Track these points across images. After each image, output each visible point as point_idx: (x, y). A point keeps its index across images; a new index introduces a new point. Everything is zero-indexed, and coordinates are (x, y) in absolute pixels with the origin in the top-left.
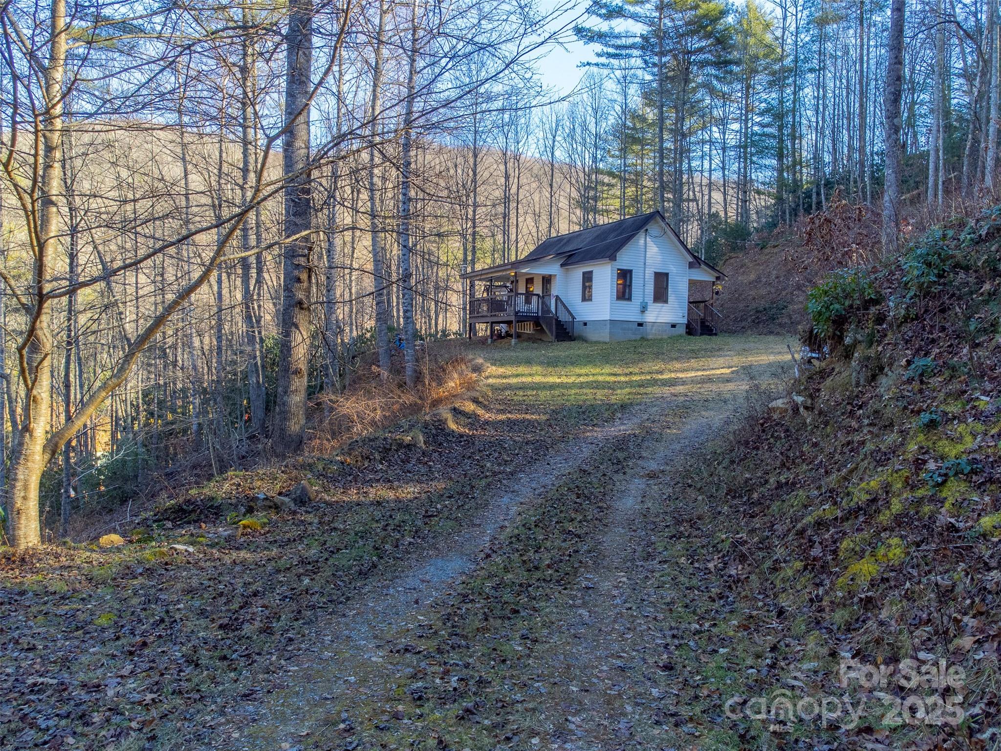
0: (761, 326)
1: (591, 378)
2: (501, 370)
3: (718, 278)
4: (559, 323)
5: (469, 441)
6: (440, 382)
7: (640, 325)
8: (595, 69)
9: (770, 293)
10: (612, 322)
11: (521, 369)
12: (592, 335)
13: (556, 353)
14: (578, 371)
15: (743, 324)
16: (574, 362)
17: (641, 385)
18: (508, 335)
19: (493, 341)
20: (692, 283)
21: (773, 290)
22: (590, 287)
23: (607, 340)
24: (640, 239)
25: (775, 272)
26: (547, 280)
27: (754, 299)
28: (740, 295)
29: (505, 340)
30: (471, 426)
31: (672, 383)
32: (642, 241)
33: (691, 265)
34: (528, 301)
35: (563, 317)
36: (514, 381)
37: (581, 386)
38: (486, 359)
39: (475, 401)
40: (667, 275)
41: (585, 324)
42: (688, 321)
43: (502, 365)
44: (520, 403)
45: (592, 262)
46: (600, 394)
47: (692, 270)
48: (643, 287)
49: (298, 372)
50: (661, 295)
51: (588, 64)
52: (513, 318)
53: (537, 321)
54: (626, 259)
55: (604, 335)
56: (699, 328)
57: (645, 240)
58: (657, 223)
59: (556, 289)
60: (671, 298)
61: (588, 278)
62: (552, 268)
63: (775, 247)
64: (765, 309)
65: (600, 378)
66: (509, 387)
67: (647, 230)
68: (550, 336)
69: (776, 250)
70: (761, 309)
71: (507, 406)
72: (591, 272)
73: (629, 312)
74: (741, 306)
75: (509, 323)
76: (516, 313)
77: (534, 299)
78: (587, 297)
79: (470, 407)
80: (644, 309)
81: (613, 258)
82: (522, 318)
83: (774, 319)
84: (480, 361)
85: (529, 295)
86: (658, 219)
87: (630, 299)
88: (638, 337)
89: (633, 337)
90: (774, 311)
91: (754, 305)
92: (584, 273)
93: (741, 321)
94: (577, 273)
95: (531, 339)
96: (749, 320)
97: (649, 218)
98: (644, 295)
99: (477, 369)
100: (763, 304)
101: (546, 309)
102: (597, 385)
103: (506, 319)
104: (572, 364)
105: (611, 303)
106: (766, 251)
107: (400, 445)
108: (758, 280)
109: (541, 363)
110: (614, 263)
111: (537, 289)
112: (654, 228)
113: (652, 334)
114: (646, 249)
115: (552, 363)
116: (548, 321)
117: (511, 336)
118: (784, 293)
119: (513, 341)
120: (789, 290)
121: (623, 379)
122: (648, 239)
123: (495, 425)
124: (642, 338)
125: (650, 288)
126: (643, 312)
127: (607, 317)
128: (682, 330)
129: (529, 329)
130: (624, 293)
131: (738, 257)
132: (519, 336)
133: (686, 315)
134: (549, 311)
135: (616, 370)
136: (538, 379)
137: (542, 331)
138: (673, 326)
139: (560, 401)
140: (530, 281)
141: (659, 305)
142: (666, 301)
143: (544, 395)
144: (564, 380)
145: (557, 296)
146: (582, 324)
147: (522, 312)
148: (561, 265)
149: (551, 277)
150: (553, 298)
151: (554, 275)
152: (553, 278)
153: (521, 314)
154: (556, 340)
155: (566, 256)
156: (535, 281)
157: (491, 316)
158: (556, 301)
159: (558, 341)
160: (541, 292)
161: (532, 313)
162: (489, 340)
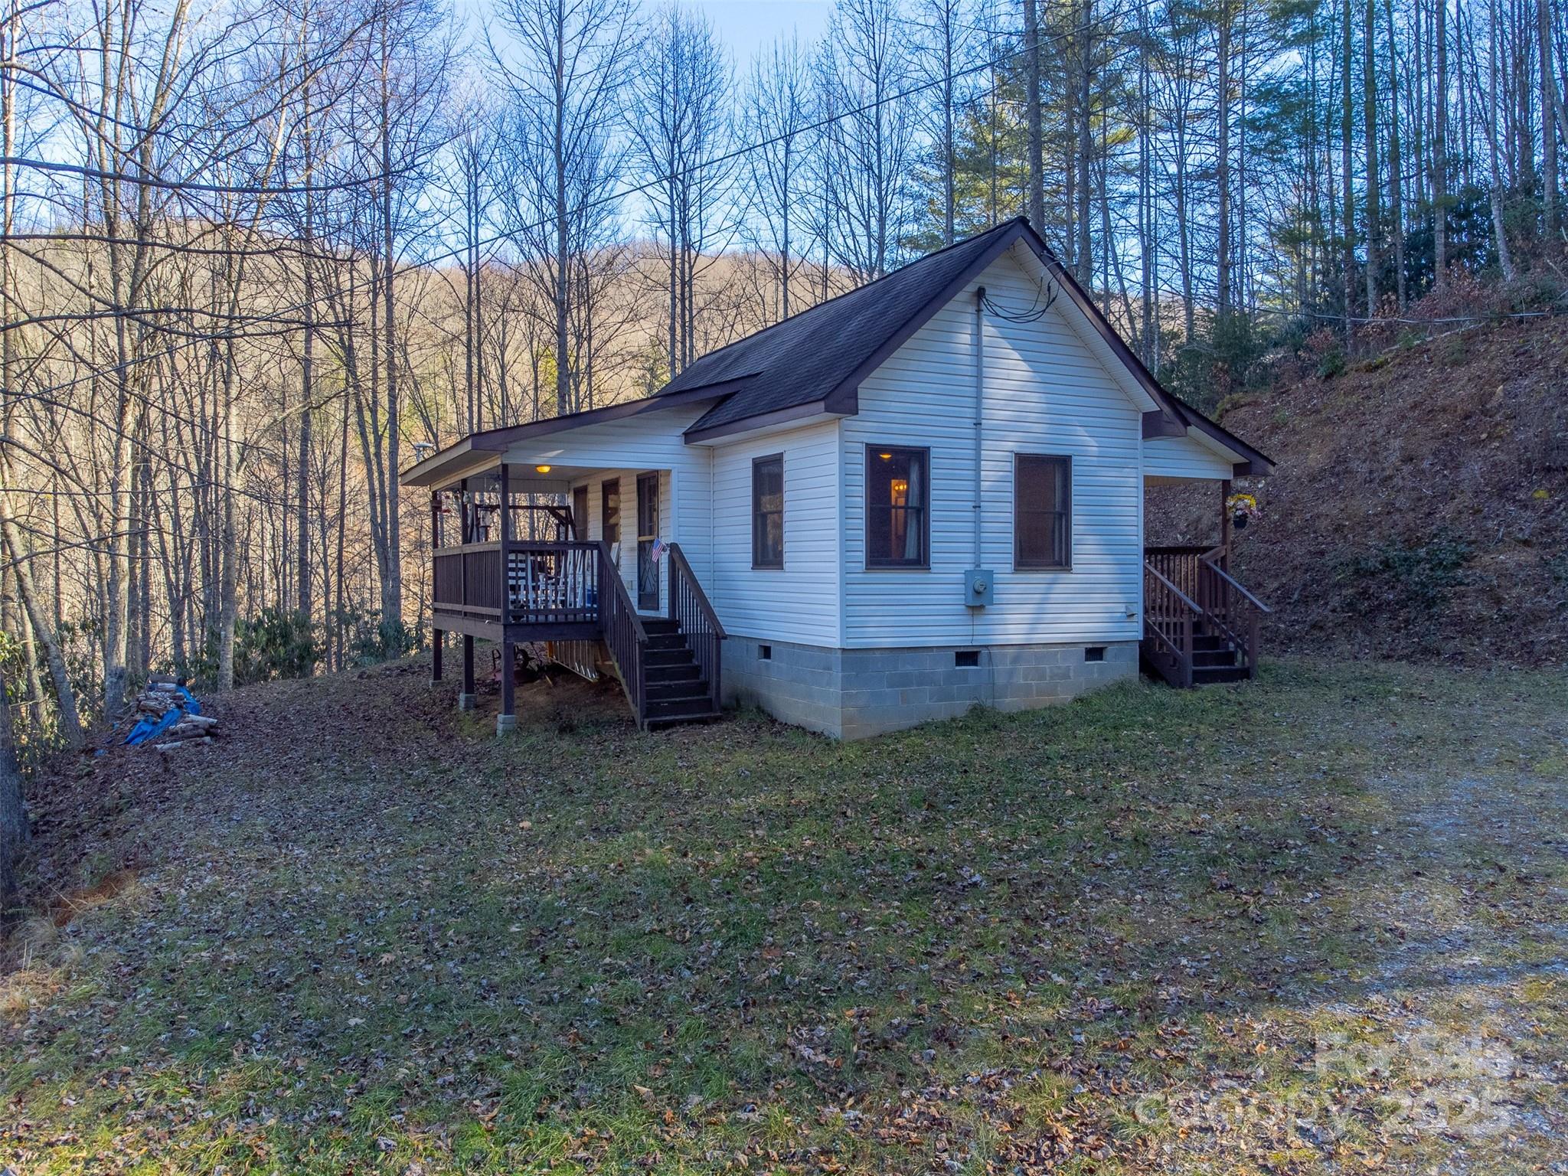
0: (1382, 622)
3: (1240, 470)
7: (967, 657)
9: (1390, 509)
10: (854, 654)
12: (790, 700)
15: (1316, 612)
20: (1158, 491)
21: (1402, 501)
24: (958, 314)
25: (1396, 443)
26: (649, 485)
27: (1338, 528)
28: (1288, 515)
32: (964, 336)
33: (1152, 427)
35: (694, 622)
40: (1063, 463)
41: (766, 652)
42: (1147, 628)
45: (778, 422)
47: (1155, 443)
48: (974, 514)
50: (1042, 539)
53: (598, 640)
54: (897, 405)
55: (825, 708)
56: (1187, 653)
57: (978, 334)
58: (1020, 265)
59: (673, 522)
60: (1085, 548)
62: (656, 448)
63: (1372, 369)
64: (1387, 565)
67: (980, 293)
69: (1377, 378)
70: (1373, 563)
72: (777, 460)
73: (919, 613)
74: (1299, 551)
78: (767, 551)
80: (978, 596)
81: (845, 403)
83: (1430, 603)
86: (1026, 251)
87: (921, 562)
88: (962, 707)
89: (941, 711)
90: (1420, 573)
91: (1343, 550)
92: (758, 465)
93: (1304, 601)
94: (736, 463)
96: (1335, 601)
97: (984, 248)
98: (978, 542)
100: (1374, 546)
105: (845, 583)
106: (1346, 382)
108: (1339, 468)
110: (849, 422)
111: (626, 517)
113: (1013, 690)
114: (979, 366)
116: (623, 644)
118: (1446, 511)
120: (1465, 499)
122: (988, 330)
124: (978, 712)
125: (1001, 518)
126: (975, 609)
128: (1125, 667)
130: (896, 540)
131: (1255, 404)
133: (1139, 609)
138: (1095, 653)
141: (1038, 579)
142: (1063, 563)
145: (674, 548)
146: (756, 652)
147: (537, 612)
148: (685, 434)
149: (662, 480)
150: (664, 550)
151: (668, 472)
152: (667, 483)
153: (532, 618)
154: (646, 721)
155: (701, 403)
156: (621, 489)
157: (466, 614)
158: (672, 563)
159: (654, 727)
160: (636, 529)
161: (575, 612)
162: (462, 696)
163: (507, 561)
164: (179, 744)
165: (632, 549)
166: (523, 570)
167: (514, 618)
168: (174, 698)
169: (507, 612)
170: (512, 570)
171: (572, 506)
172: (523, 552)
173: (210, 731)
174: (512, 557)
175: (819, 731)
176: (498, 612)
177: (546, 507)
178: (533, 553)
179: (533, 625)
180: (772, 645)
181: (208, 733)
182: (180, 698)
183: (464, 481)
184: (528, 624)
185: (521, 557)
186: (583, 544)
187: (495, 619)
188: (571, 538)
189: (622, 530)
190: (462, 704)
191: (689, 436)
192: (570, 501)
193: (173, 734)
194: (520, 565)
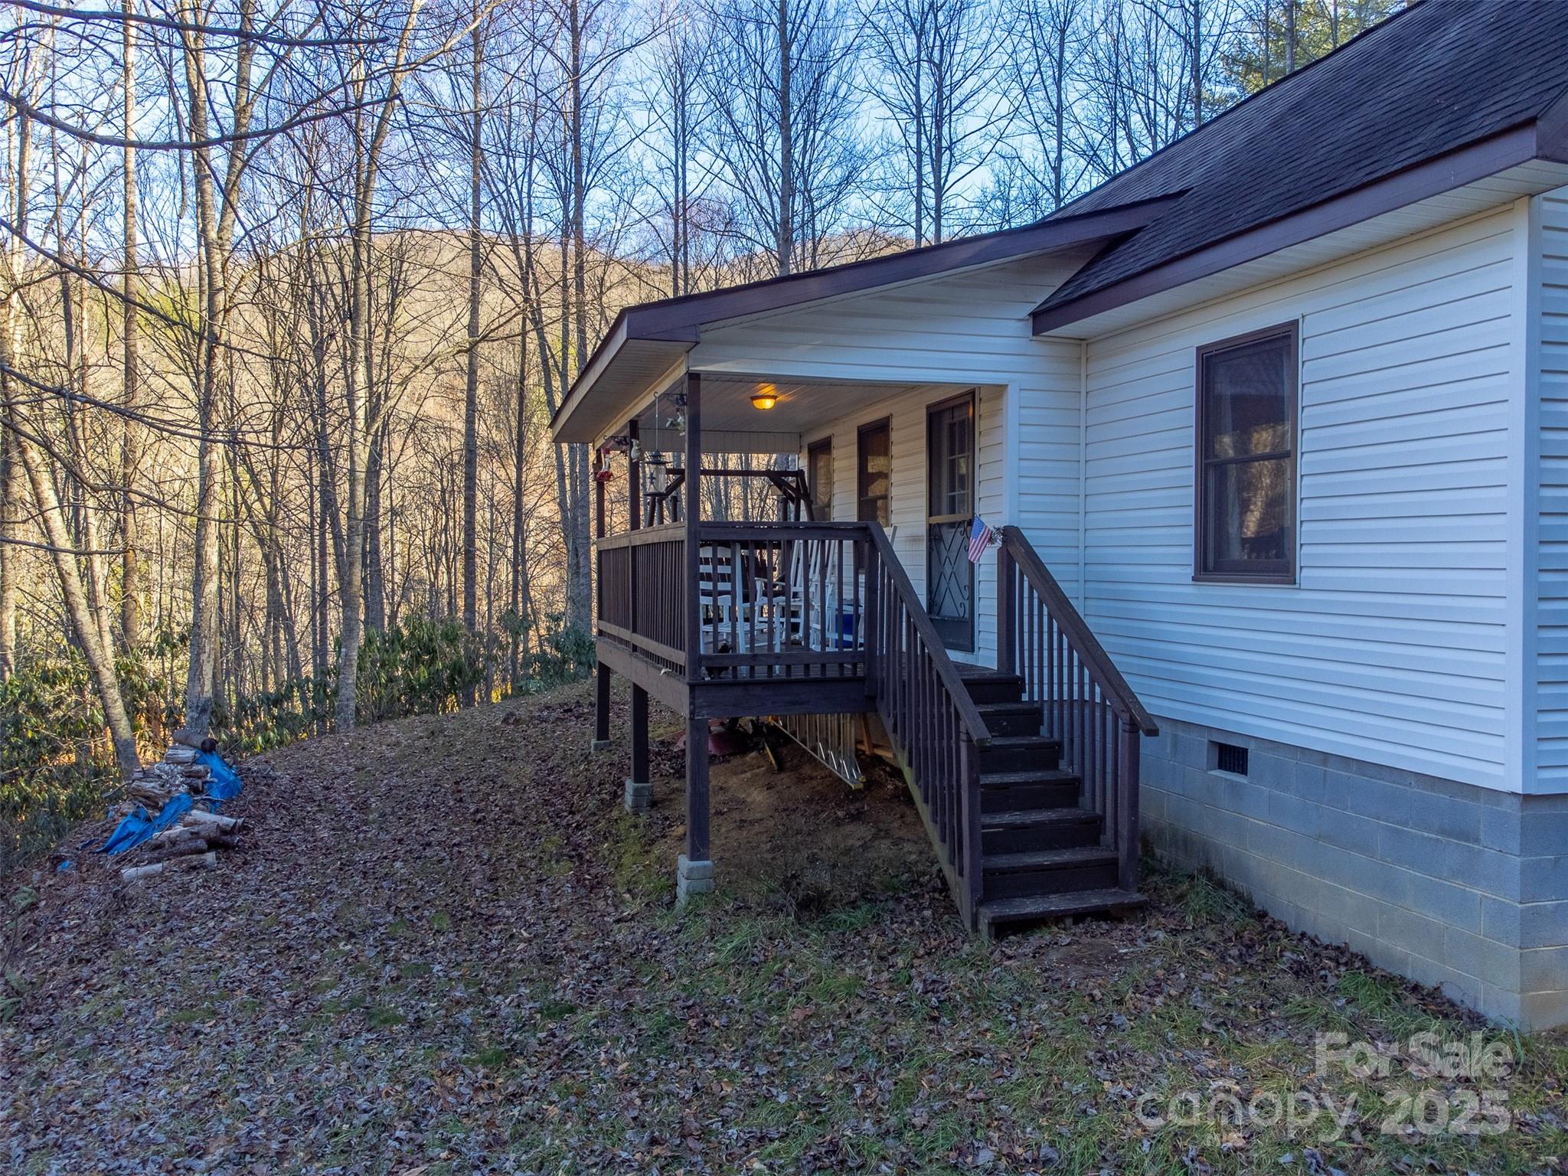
26: (953, 424)
41: (1233, 757)
145: (1011, 536)
146: (1202, 754)
147: (753, 658)
148: (1035, 315)
149: (983, 408)
150: (991, 540)
151: (1000, 390)
152: (997, 412)
153: (744, 671)
154: (986, 915)
155: (1061, 256)
156: (894, 436)
157: (635, 648)
158: (1006, 562)
159: (1003, 929)
160: (923, 502)
161: (823, 659)
162: (630, 785)
163: (696, 561)
164: (158, 867)
165: (914, 539)
166: (724, 578)
167: (710, 670)
168: (189, 775)
169: (696, 660)
170: (708, 577)
171: (806, 470)
172: (726, 544)
173: (219, 842)
174: (706, 553)
175: (1429, 983)
176: (680, 657)
177: (767, 473)
178: (744, 545)
179: (745, 684)
180: (1251, 747)
181: (213, 844)
182: (198, 775)
183: (633, 424)
184: (735, 684)
185: (723, 553)
186: (824, 529)
187: (677, 669)
188: (804, 517)
189: (894, 505)
190: (629, 798)
191: (1042, 319)
192: (801, 463)
193: (158, 847)
194: (721, 569)
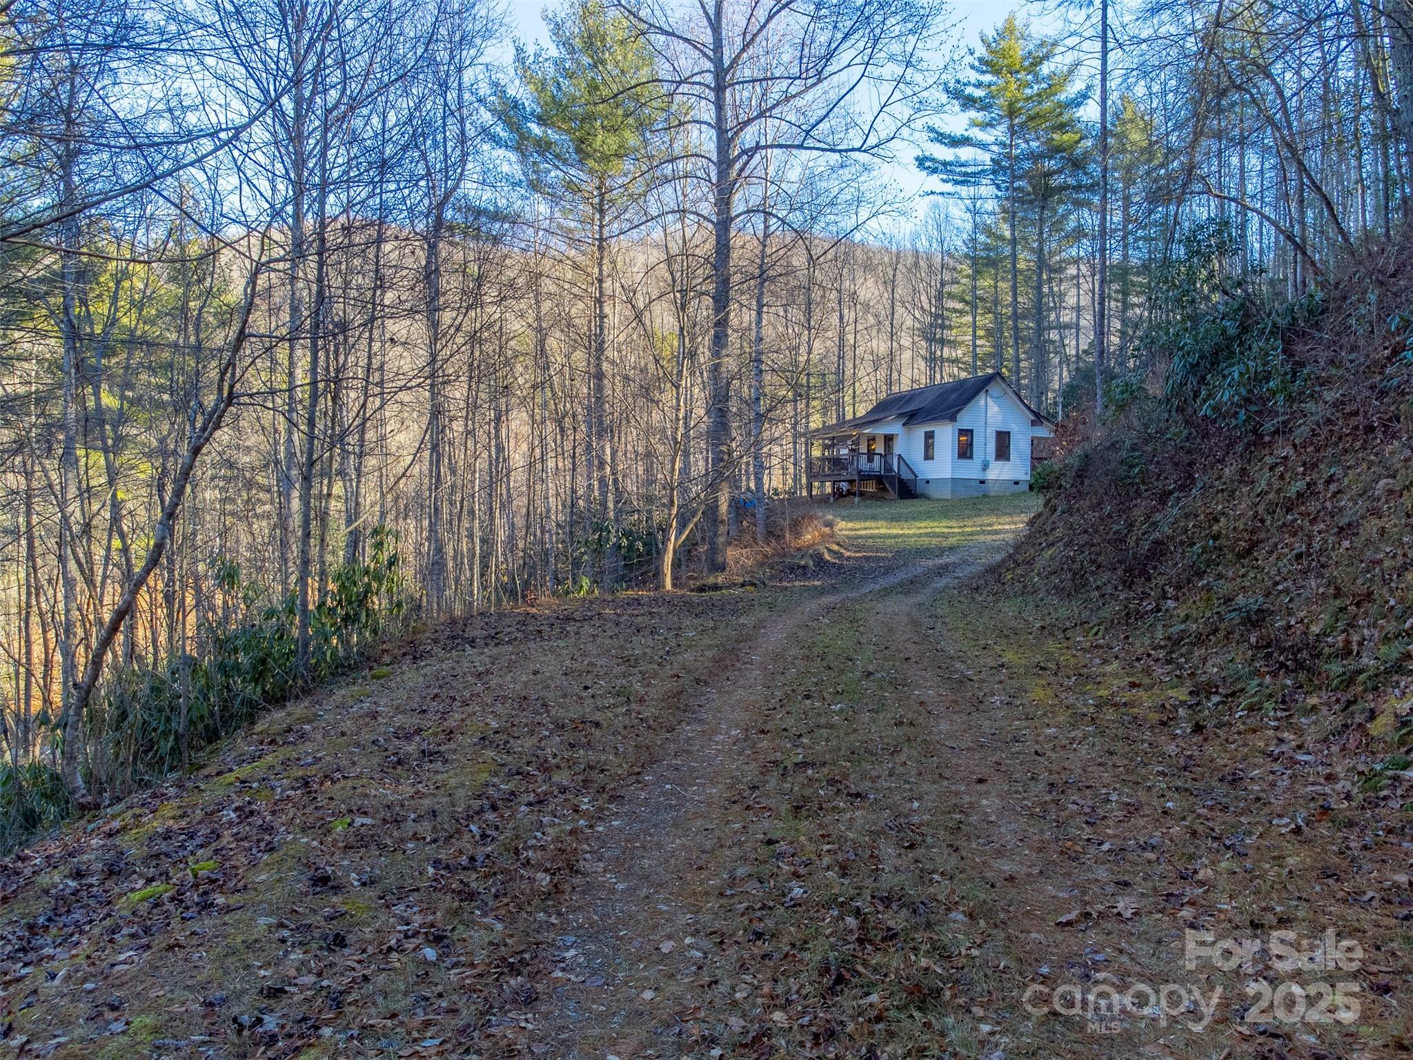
1: (929, 530)
2: (850, 525)
4: (901, 481)
5: (841, 566)
6: (798, 535)
7: (982, 482)
8: (940, 199)
10: (954, 480)
11: (867, 524)
12: (934, 492)
13: (899, 510)
14: (918, 524)
16: (916, 517)
17: (971, 534)
18: (849, 493)
19: (835, 500)
20: (1035, 440)
22: (933, 444)
23: (949, 497)
24: (981, 400)
26: (889, 439)
29: (848, 499)
30: (839, 558)
31: (997, 532)
32: (982, 402)
33: (1033, 423)
34: (870, 460)
35: (906, 475)
36: (863, 532)
37: (920, 535)
38: (835, 516)
39: (838, 544)
40: (1008, 433)
41: (928, 482)
42: (1032, 478)
43: (850, 521)
44: (871, 547)
45: (933, 423)
46: (935, 541)
47: (1035, 427)
48: (985, 446)
49: (722, 522)
50: (1003, 452)
51: (932, 193)
52: (856, 477)
53: (879, 480)
54: (966, 419)
55: (946, 493)
57: (986, 401)
58: (998, 383)
59: (898, 449)
60: (1013, 456)
61: (929, 436)
62: (895, 428)
65: (937, 530)
66: (861, 537)
67: (987, 391)
68: (892, 494)
71: (860, 548)
72: (933, 432)
73: (970, 470)
75: (851, 482)
76: (860, 472)
77: (877, 458)
78: (928, 456)
79: (836, 548)
80: (985, 467)
81: (953, 418)
82: (864, 477)
84: (830, 517)
85: (871, 455)
86: (999, 380)
87: (971, 457)
88: (981, 494)
89: (975, 495)
92: (926, 433)
94: (919, 432)
95: (873, 497)
97: (989, 379)
98: (985, 453)
99: (829, 524)
101: (889, 468)
102: (935, 535)
103: (849, 478)
104: (914, 519)
105: (952, 462)
107: (799, 566)
109: (885, 519)
110: (955, 423)
111: (879, 448)
112: (994, 389)
113: (993, 490)
114: (986, 409)
115: (895, 519)
116: (891, 479)
117: (854, 494)
119: (857, 500)
121: (956, 530)
122: (989, 400)
123: (856, 559)
124: (985, 496)
125: (992, 447)
126: (984, 470)
127: (949, 476)
128: (1025, 487)
129: (871, 488)
130: (965, 452)
132: (862, 494)
133: (1029, 472)
134: (891, 470)
135: (953, 524)
136: (883, 531)
137: (885, 489)
138: (1016, 483)
139: (902, 546)
140: (872, 439)
141: (1001, 462)
142: (1008, 459)
143: (888, 542)
144: (907, 532)
145: (899, 455)
146: (926, 482)
180: (930, 480)
